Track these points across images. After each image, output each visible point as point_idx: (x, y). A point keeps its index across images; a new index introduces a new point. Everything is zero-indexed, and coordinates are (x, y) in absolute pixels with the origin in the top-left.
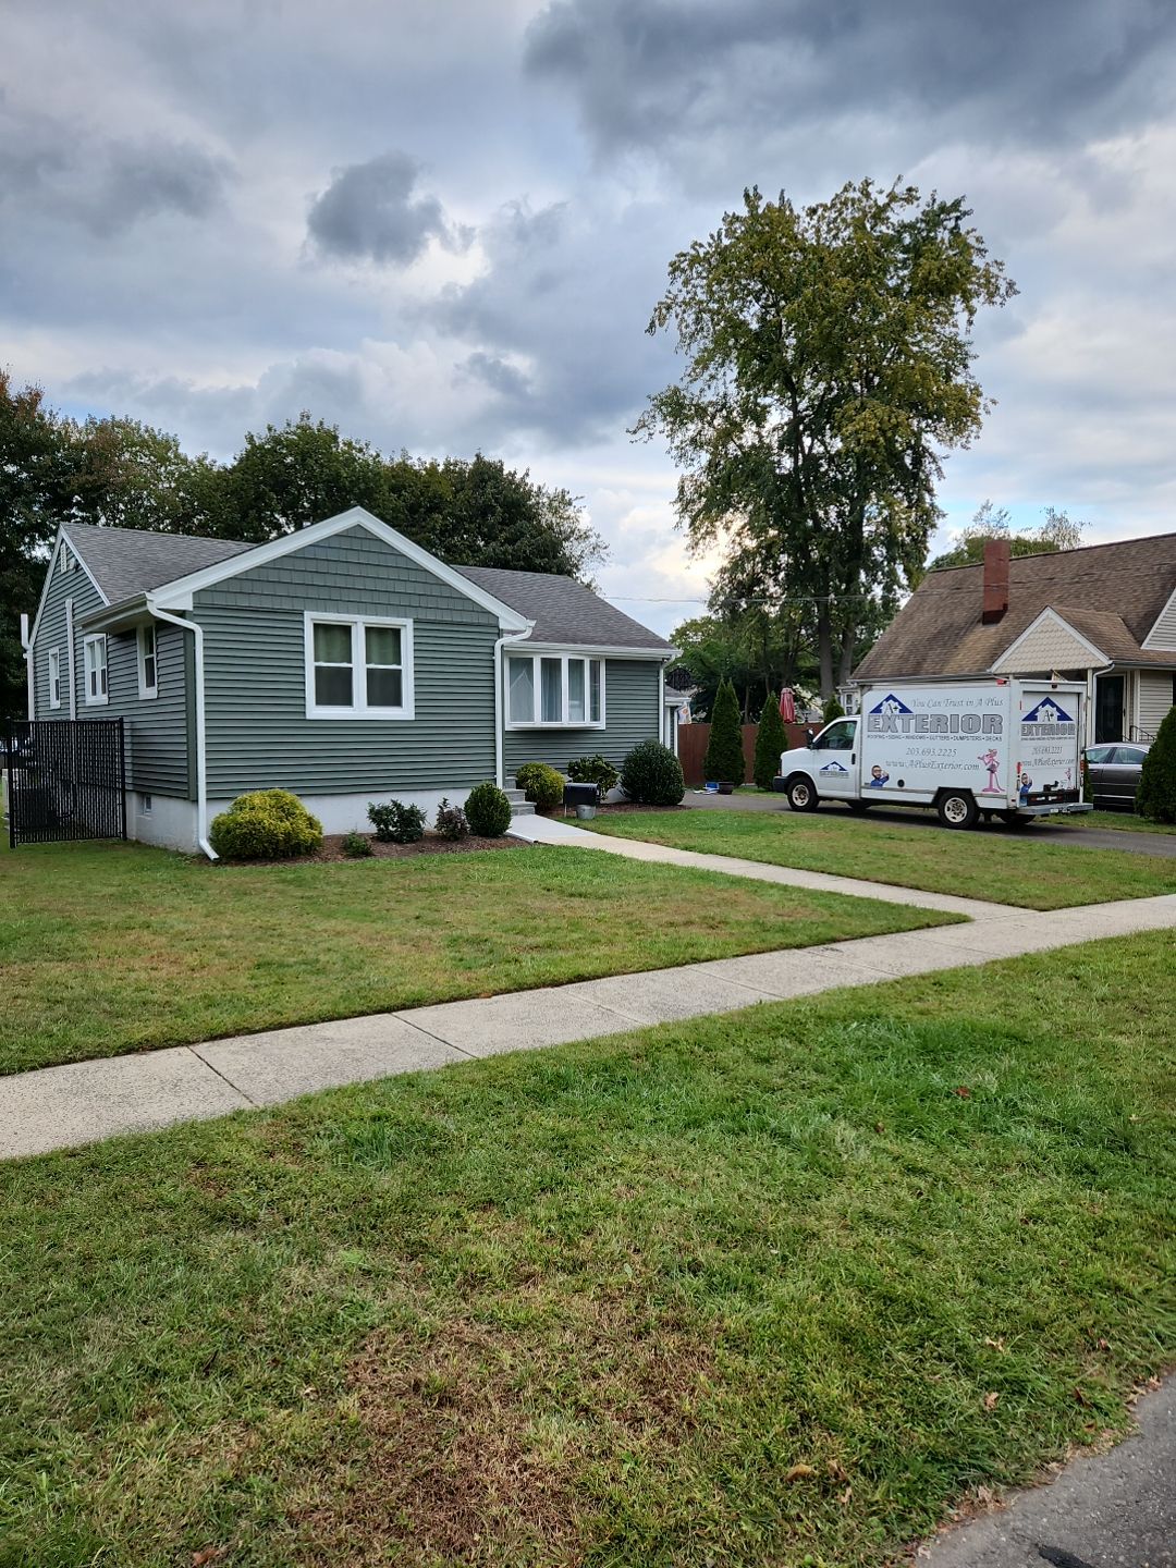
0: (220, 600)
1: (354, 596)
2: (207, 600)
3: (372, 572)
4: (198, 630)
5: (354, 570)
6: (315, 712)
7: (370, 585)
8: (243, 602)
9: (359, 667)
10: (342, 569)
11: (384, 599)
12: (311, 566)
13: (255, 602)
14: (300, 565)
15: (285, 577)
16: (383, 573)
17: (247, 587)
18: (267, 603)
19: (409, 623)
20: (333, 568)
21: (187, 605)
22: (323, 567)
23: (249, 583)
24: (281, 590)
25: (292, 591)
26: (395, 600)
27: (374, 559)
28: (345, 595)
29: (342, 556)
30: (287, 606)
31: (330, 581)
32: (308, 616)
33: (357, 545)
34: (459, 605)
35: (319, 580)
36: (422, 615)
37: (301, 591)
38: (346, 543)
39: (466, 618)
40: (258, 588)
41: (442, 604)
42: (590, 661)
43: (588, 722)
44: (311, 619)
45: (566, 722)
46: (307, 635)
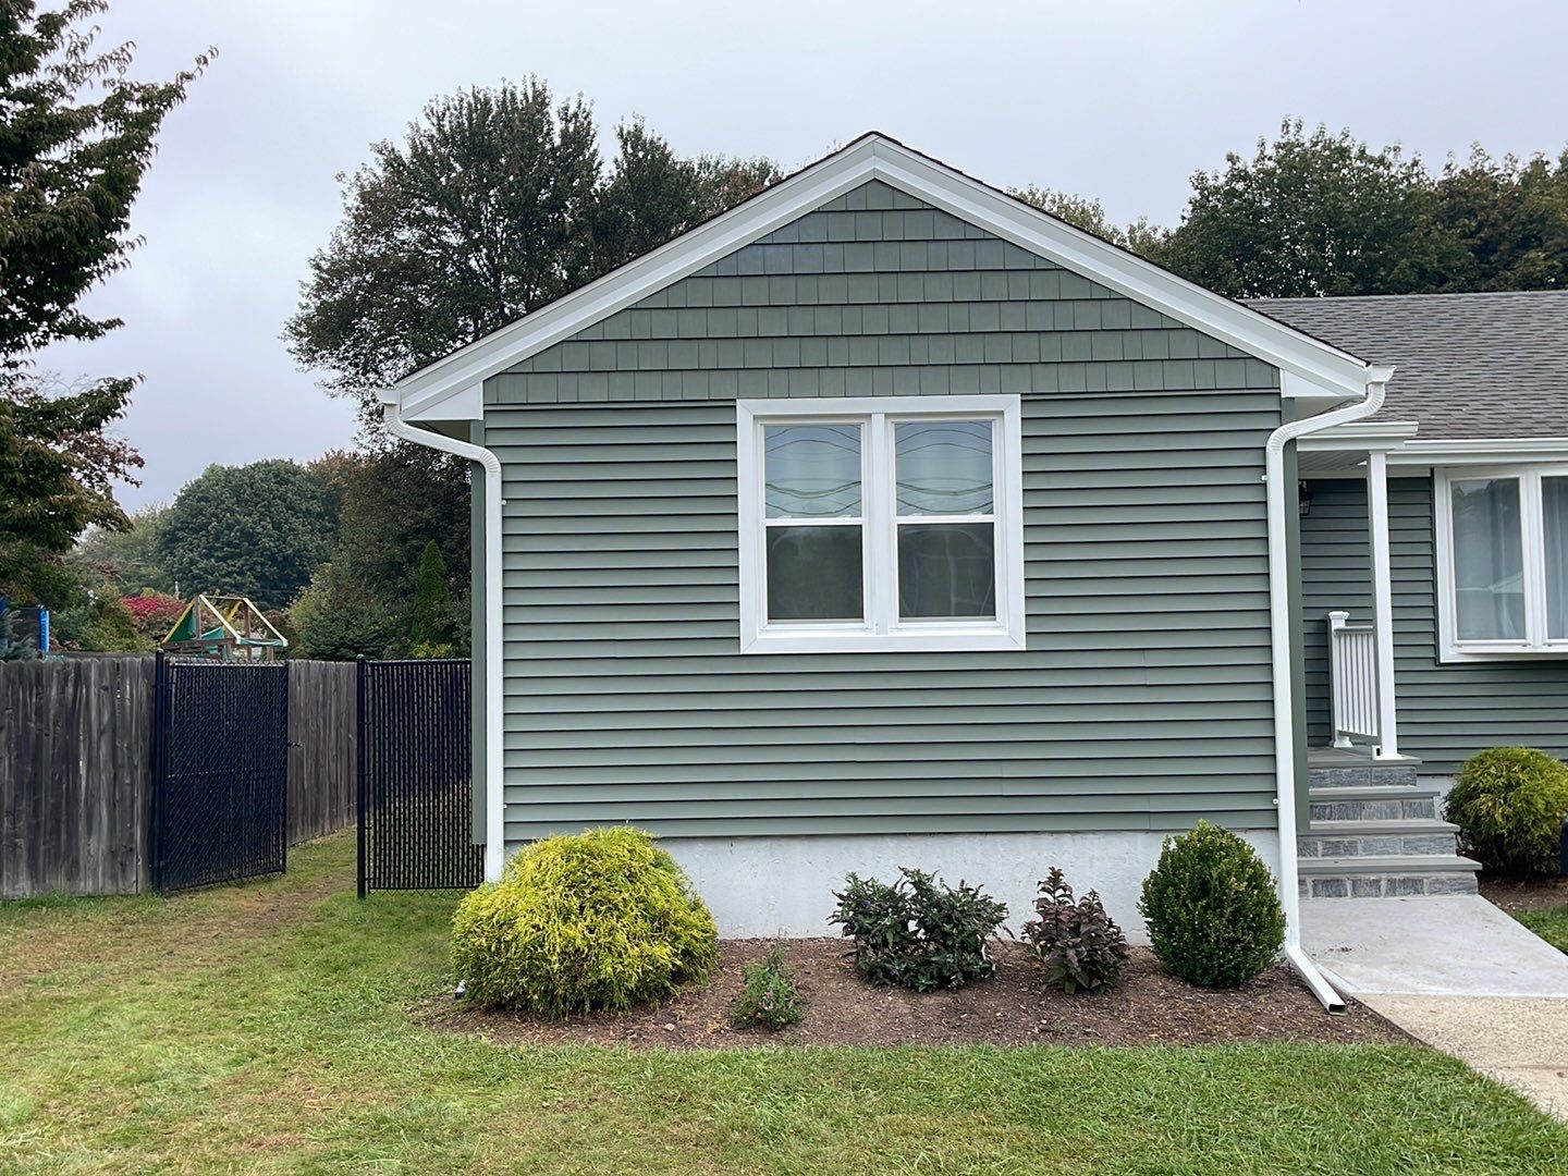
0: (542, 391)
1: (862, 354)
2: (513, 393)
3: (910, 290)
4: (491, 460)
5: (863, 291)
6: (761, 634)
7: (904, 321)
8: (594, 391)
9: (880, 519)
10: (832, 291)
11: (941, 352)
12: (756, 293)
13: (621, 390)
14: (728, 293)
15: (692, 325)
16: (939, 289)
17: (604, 357)
18: (649, 390)
19: (1011, 407)
20: (808, 292)
21: (470, 407)
22: (784, 292)
23: (610, 348)
24: (683, 357)
25: (710, 356)
26: (970, 351)
27: (914, 258)
28: (839, 354)
29: (833, 259)
30: (695, 389)
32: (746, 411)
33: (870, 228)
34: (1155, 347)
35: (773, 324)
36: (1046, 382)
37: (731, 356)
38: (842, 229)
39: (1178, 379)
40: (628, 358)
41: (1108, 348)
44: (757, 418)
46: (743, 456)
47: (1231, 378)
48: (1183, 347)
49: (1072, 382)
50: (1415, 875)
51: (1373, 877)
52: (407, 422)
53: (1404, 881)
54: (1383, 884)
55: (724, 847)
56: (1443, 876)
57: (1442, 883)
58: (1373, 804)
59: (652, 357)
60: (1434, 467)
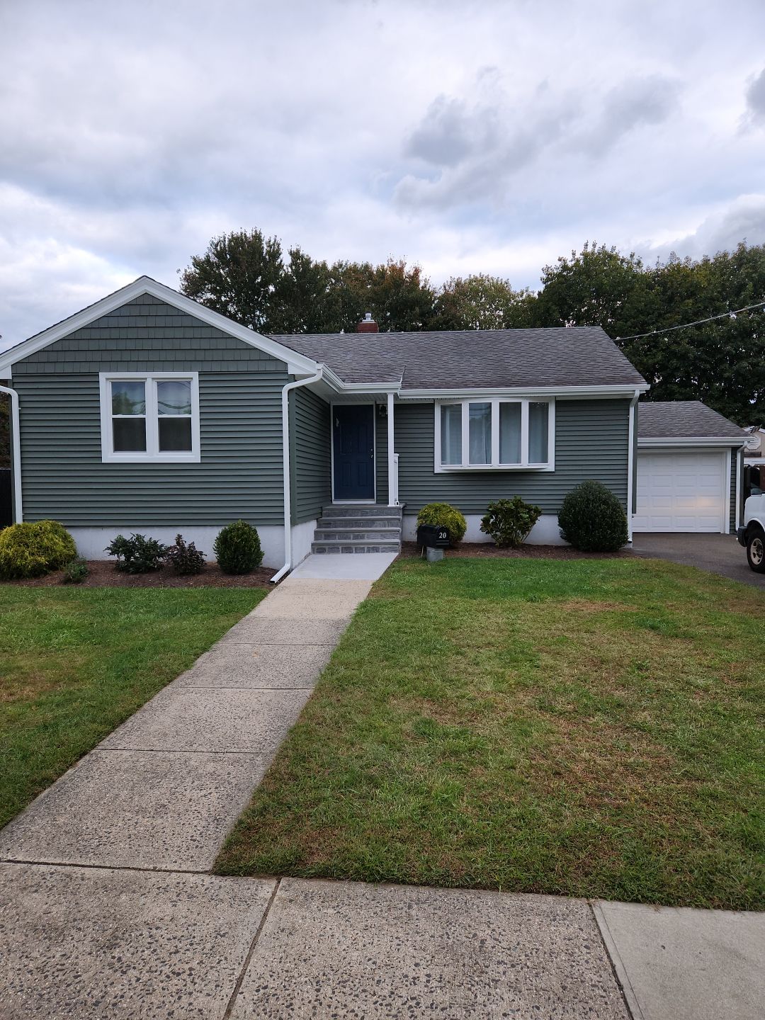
0: (32, 369)
1: (143, 356)
2: (22, 370)
3: (159, 334)
4: (14, 394)
5: (143, 333)
6: (109, 455)
7: (157, 345)
8: (49, 369)
9: (152, 416)
10: (132, 333)
11: (171, 356)
12: (106, 334)
13: (59, 369)
14: (96, 334)
15: (83, 345)
16: (169, 333)
17: (53, 357)
18: (68, 369)
19: (195, 376)
20: (123, 334)
21: (7, 374)
22: (115, 334)
23: (55, 354)
24: (81, 357)
25: (89, 356)
26: (180, 356)
28: (135, 356)
29: (132, 322)
30: (85, 368)
31: (122, 345)
32: (103, 376)
33: (145, 311)
34: (245, 355)
35: (112, 345)
36: (207, 367)
37: (97, 357)
38: (135, 311)
39: (253, 367)
40: (61, 357)
41: (228, 355)
42: (530, 403)
43: (525, 464)
44: (107, 379)
45: (495, 465)
46: (102, 392)
47: (271, 367)
48: (254, 356)
49: (216, 367)
50: (377, 546)
51: (362, 546)
53: (373, 548)
54: (366, 549)
55: (100, 529)
56: (387, 546)
58: (379, 522)
59: (70, 356)
60: (434, 399)
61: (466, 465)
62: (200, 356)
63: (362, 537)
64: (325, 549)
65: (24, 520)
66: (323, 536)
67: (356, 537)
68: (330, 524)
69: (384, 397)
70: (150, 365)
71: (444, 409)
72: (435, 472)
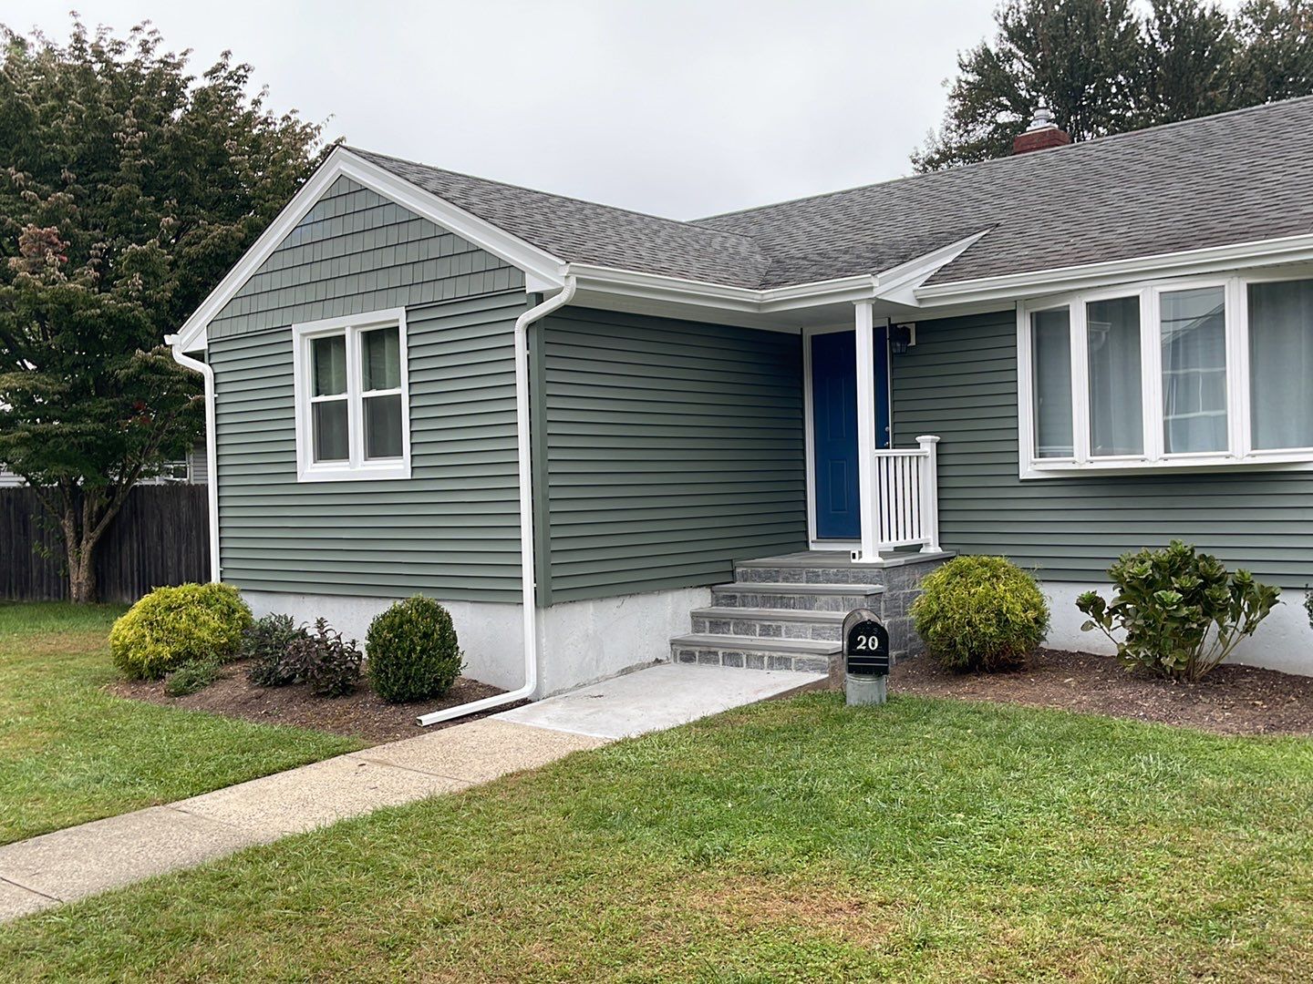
0: (227, 329)
1: (340, 288)
2: (216, 332)
3: (358, 244)
4: (208, 372)
5: (339, 248)
6: (311, 470)
9: (355, 394)
10: (328, 250)
12: (298, 257)
13: (252, 324)
14: (288, 259)
15: (276, 281)
16: (370, 241)
17: (246, 306)
18: (261, 324)
19: (402, 314)
20: (317, 253)
21: (201, 344)
22: (308, 255)
23: (248, 299)
25: (282, 299)
28: (330, 290)
29: (327, 230)
30: (278, 320)
31: (316, 273)
32: (297, 330)
33: (341, 207)
35: (305, 276)
36: (416, 296)
37: (290, 298)
38: (330, 210)
42: (1250, 286)
43: (1239, 451)
44: (304, 335)
45: (1153, 455)
46: (296, 358)
47: (501, 282)
48: (480, 264)
49: (428, 294)
51: (760, 654)
52: (184, 354)
53: (779, 659)
54: (766, 659)
55: (300, 598)
56: (805, 657)
57: (804, 662)
59: (263, 303)
60: (1015, 300)
61: (1081, 457)
62: (407, 275)
63: (777, 632)
64: (693, 654)
65: (222, 580)
66: (707, 624)
67: (766, 631)
68: (735, 597)
69: (848, 312)
70: (348, 302)
71: (1039, 320)
72: (1021, 477)
